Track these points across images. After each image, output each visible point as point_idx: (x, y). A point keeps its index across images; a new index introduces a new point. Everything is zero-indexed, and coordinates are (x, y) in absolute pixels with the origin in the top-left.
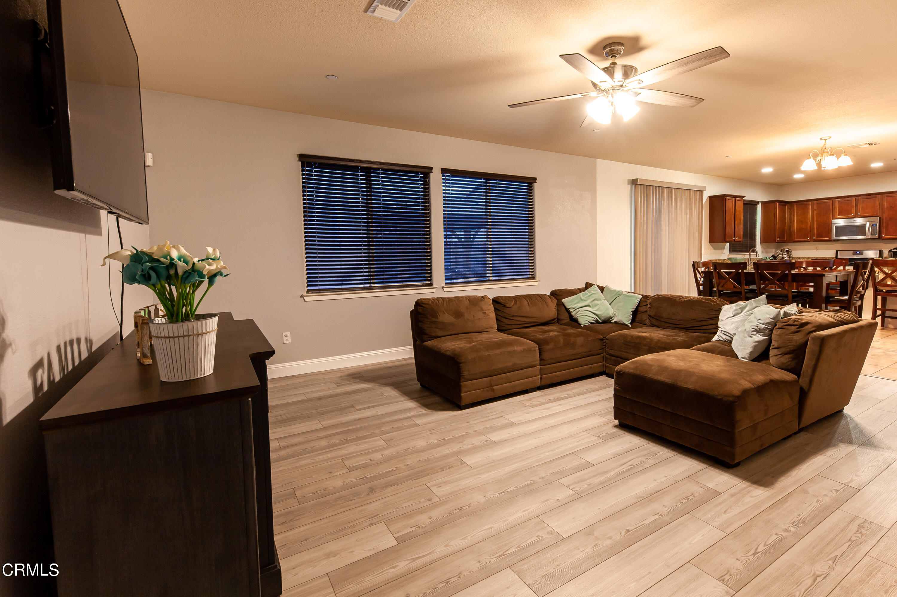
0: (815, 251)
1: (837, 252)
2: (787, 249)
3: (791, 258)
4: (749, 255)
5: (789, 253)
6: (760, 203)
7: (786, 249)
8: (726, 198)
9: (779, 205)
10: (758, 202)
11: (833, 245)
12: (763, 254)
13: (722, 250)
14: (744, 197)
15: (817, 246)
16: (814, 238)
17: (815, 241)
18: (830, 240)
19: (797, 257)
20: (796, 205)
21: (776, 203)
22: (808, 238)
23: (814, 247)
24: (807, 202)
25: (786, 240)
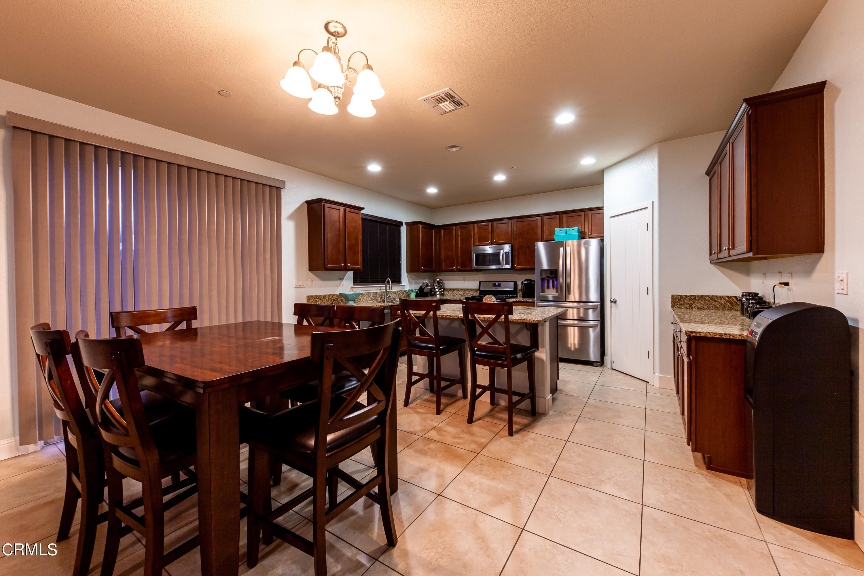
0: (463, 282)
1: (480, 282)
2: (439, 280)
3: (443, 290)
4: (384, 287)
5: (439, 284)
6: (404, 224)
7: (437, 280)
8: (324, 205)
9: (422, 227)
10: (401, 223)
11: (477, 275)
12: (411, 285)
13: (339, 281)
14: (363, 209)
15: (464, 276)
16: (459, 267)
17: (460, 271)
18: (472, 270)
19: (449, 289)
20: (443, 230)
21: (419, 224)
22: (454, 268)
23: (461, 277)
24: (451, 227)
25: (434, 269)
